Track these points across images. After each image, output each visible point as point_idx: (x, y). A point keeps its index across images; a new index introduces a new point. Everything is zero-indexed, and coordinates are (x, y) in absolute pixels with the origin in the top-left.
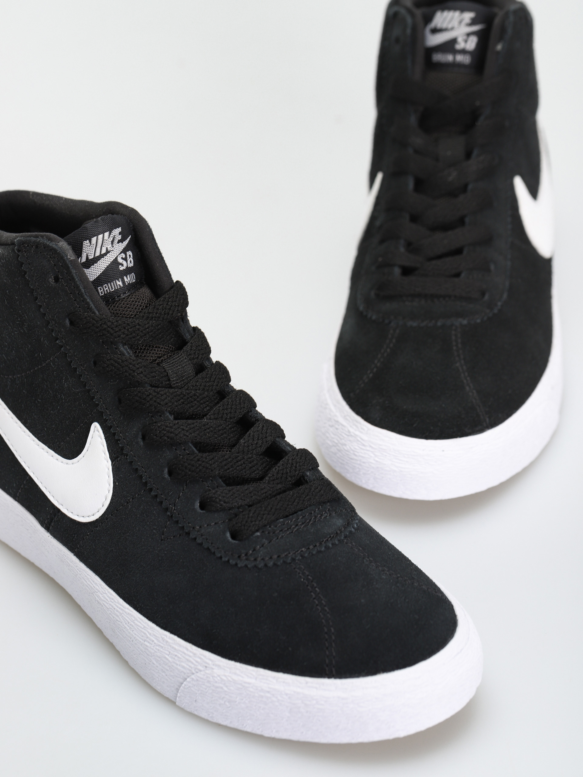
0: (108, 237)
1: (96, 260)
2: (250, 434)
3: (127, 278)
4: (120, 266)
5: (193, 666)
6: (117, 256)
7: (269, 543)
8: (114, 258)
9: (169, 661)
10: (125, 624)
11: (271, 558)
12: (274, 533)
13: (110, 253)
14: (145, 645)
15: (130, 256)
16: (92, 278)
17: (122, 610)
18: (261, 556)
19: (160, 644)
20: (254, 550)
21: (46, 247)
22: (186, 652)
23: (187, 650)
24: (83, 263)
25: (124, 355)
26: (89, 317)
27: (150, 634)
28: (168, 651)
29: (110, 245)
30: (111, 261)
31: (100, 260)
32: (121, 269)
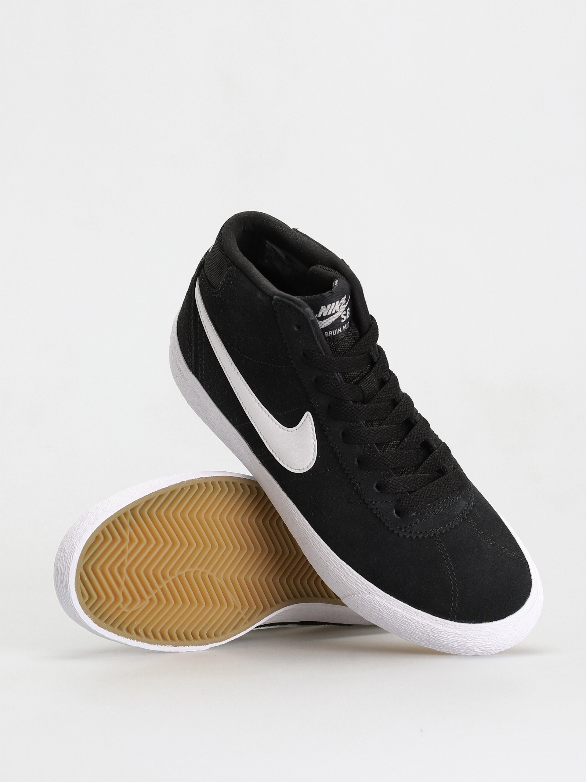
0: (338, 304)
1: (328, 317)
2: (411, 434)
3: (345, 326)
4: (342, 320)
5: (360, 589)
6: (341, 314)
7: (421, 521)
8: (339, 315)
9: (344, 580)
10: (313, 544)
11: (421, 532)
12: (424, 514)
13: (337, 313)
14: (327, 563)
15: (348, 311)
16: (323, 327)
17: (312, 535)
18: (414, 531)
19: (339, 568)
20: (410, 525)
21: (296, 309)
22: (357, 579)
23: (358, 579)
24: (319, 317)
25: (337, 380)
26: (318, 356)
27: (332, 560)
28: (344, 574)
29: (338, 308)
30: (337, 317)
31: (330, 317)
32: (342, 322)
